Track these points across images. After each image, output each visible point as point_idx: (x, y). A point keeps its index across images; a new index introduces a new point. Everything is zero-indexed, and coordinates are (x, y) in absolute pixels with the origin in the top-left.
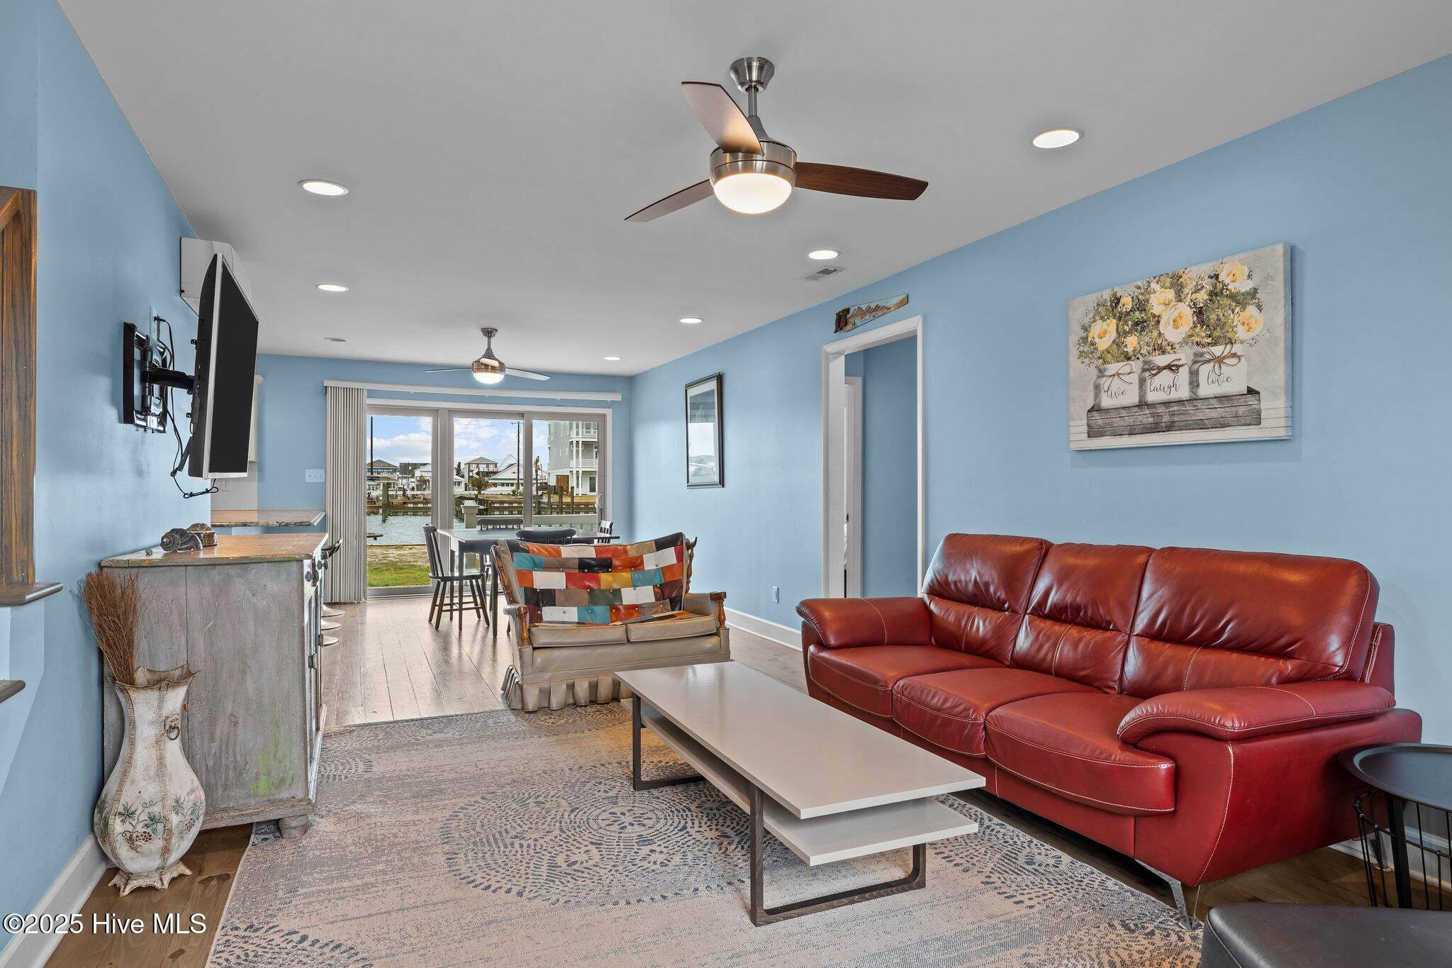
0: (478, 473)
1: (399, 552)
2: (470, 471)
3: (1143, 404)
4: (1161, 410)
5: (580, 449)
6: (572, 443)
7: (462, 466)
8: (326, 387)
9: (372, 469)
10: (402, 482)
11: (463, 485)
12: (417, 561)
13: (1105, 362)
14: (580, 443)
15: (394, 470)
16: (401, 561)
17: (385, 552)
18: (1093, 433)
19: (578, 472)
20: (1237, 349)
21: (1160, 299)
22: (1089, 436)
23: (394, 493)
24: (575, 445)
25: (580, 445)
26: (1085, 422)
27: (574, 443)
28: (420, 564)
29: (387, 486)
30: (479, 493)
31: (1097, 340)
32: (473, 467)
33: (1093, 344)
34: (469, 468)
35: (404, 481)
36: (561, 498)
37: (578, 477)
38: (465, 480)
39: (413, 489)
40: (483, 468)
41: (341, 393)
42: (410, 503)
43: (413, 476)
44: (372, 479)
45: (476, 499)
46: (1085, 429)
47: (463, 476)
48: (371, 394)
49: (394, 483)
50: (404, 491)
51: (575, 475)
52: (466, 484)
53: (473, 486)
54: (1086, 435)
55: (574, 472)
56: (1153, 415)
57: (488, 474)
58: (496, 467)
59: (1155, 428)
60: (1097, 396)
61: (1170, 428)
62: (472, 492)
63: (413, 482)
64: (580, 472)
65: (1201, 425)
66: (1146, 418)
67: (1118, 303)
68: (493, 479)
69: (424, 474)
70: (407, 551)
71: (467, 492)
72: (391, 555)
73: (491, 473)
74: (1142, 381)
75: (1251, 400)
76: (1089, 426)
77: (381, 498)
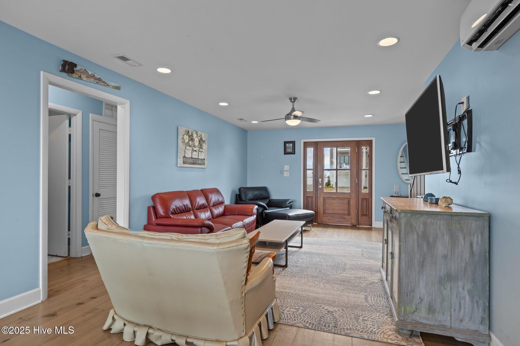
3: (192, 158)
4: (194, 160)
13: (186, 146)
18: (184, 163)
20: (203, 150)
21: (195, 135)
22: (183, 164)
26: (182, 160)
31: (185, 139)
33: (184, 140)
46: (182, 161)
54: (183, 163)
56: (193, 161)
59: (193, 164)
60: (185, 154)
61: (195, 164)
65: (199, 164)
66: (192, 161)
67: (189, 132)
74: (192, 152)
75: (204, 160)
76: (183, 161)
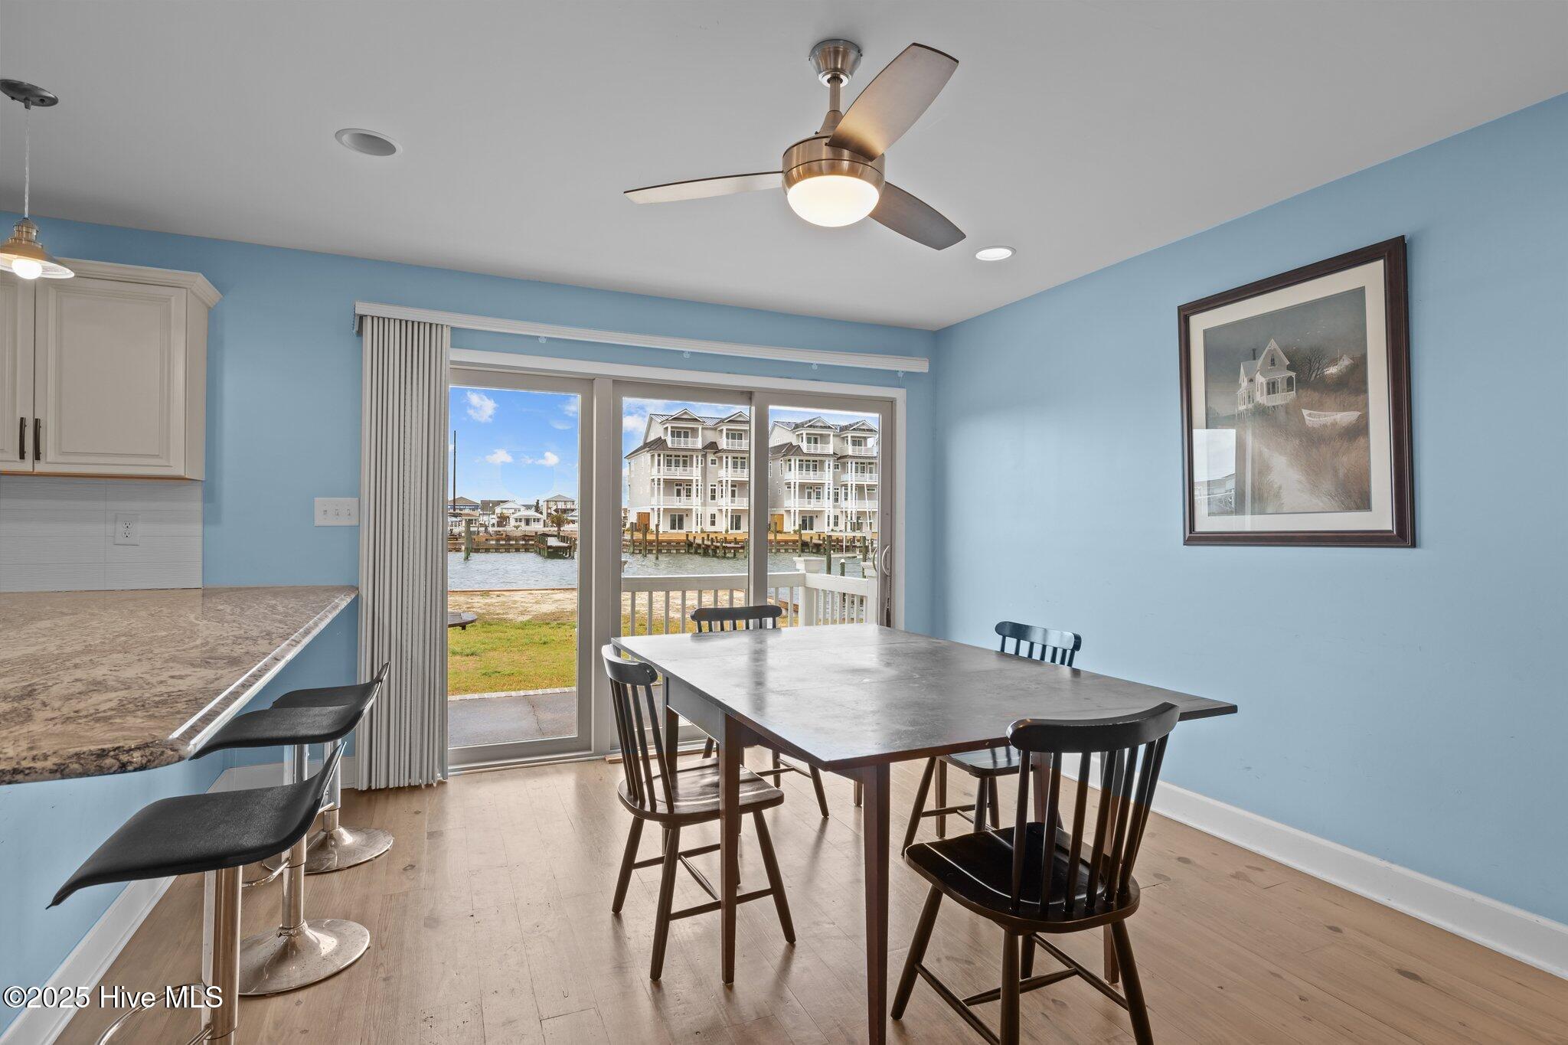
0: (555, 511)
1: (487, 601)
2: (548, 508)
5: (662, 486)
6: (653, 480)
7: (541, 503)
8: (361, 318)
9: (454, 506)
10: (484, 519)
11: (542, 522)
12: (507, 613)
14: (662, 480)
15: (475, 507)
16: (489, 614)
17: (471, 601)
19: (659, 509)
23: (476, 529)
24: (656, 483)
25: (662, 483)
27: (656, 480)
28: (510, 616)
29: (469, 522)
30: (559, 530)
32: (551, 504)
34: (547, 505)
35: (486, 518)
36: (645, 535)
37: (659, 514)
38: (544, 517)
39: (493, 525)
40: (561, 506)
41: (394, 330)
42: (492, 540)
43: (494, 513)
44: (455, 515)
45: (558, 536)
47: (541, 513)
48: (461, 337)
49: (475, 520)
50: (486, 527)
51: (656, 513)
52: (544, 520)
53: (553, 522)
55: (656, 509)
57: (565, 511)
58: (573, 504)
62: (553, 529)
63: (494, 519)
64: (662, 510)
68: (571, 516)
69: (505, 511)
70: (493, 600)
71: (546, 529)
72: (476, 605)
73: (568, 510)
77: (463, 534)
